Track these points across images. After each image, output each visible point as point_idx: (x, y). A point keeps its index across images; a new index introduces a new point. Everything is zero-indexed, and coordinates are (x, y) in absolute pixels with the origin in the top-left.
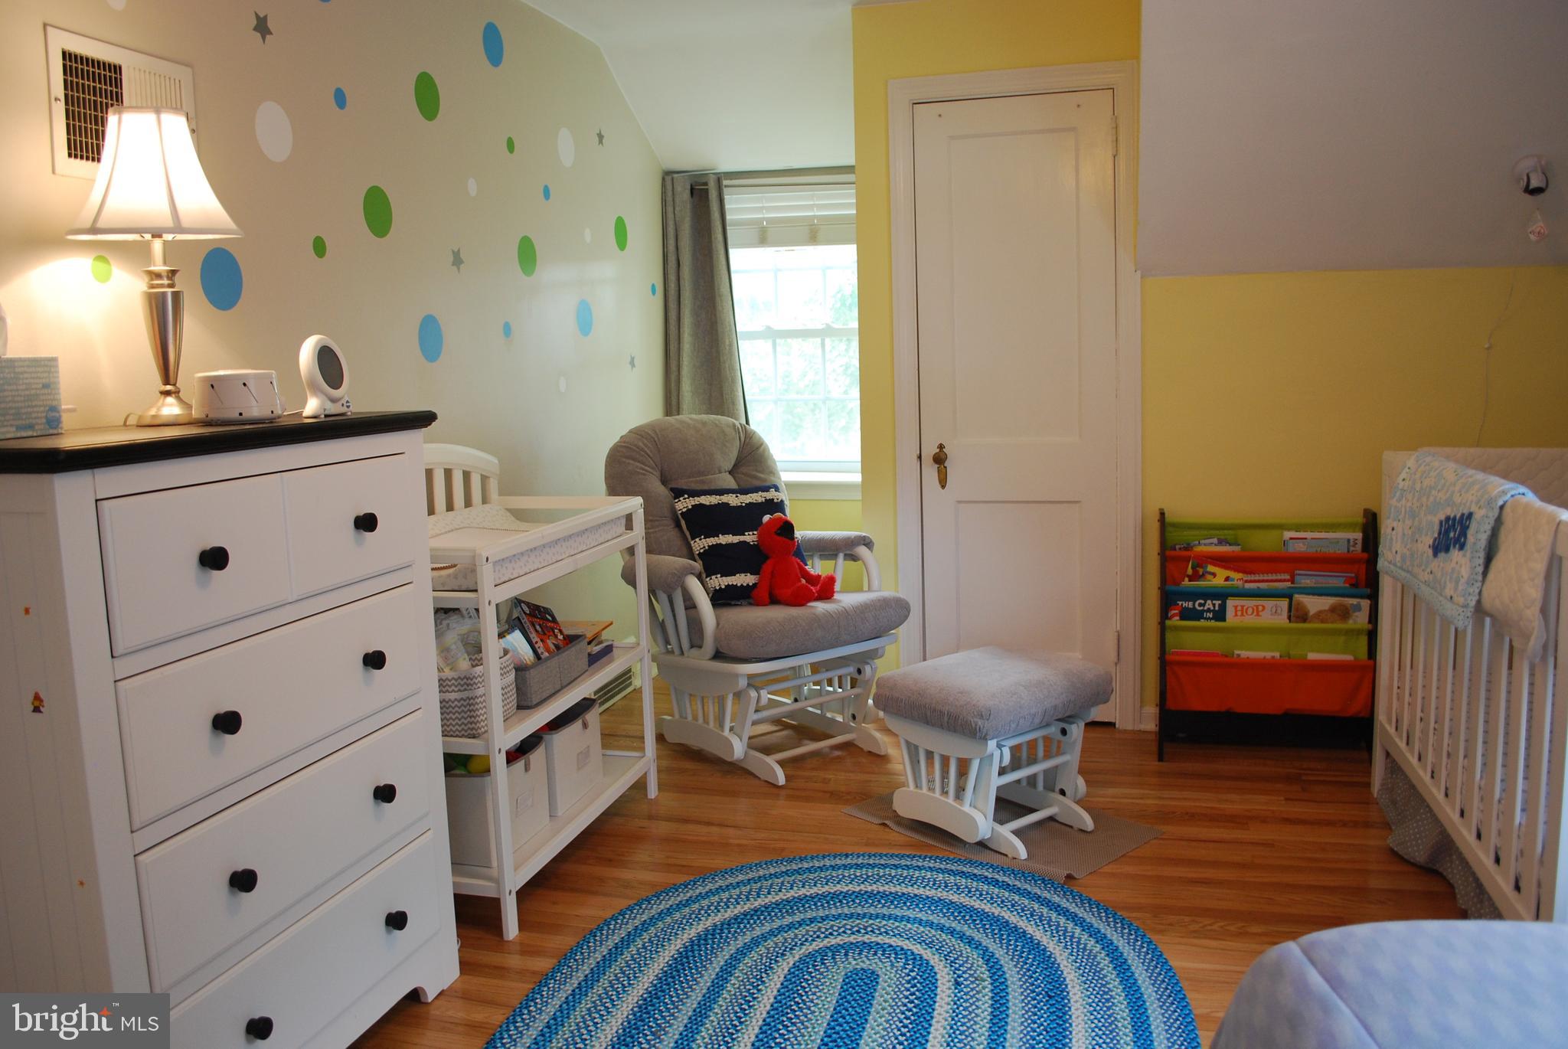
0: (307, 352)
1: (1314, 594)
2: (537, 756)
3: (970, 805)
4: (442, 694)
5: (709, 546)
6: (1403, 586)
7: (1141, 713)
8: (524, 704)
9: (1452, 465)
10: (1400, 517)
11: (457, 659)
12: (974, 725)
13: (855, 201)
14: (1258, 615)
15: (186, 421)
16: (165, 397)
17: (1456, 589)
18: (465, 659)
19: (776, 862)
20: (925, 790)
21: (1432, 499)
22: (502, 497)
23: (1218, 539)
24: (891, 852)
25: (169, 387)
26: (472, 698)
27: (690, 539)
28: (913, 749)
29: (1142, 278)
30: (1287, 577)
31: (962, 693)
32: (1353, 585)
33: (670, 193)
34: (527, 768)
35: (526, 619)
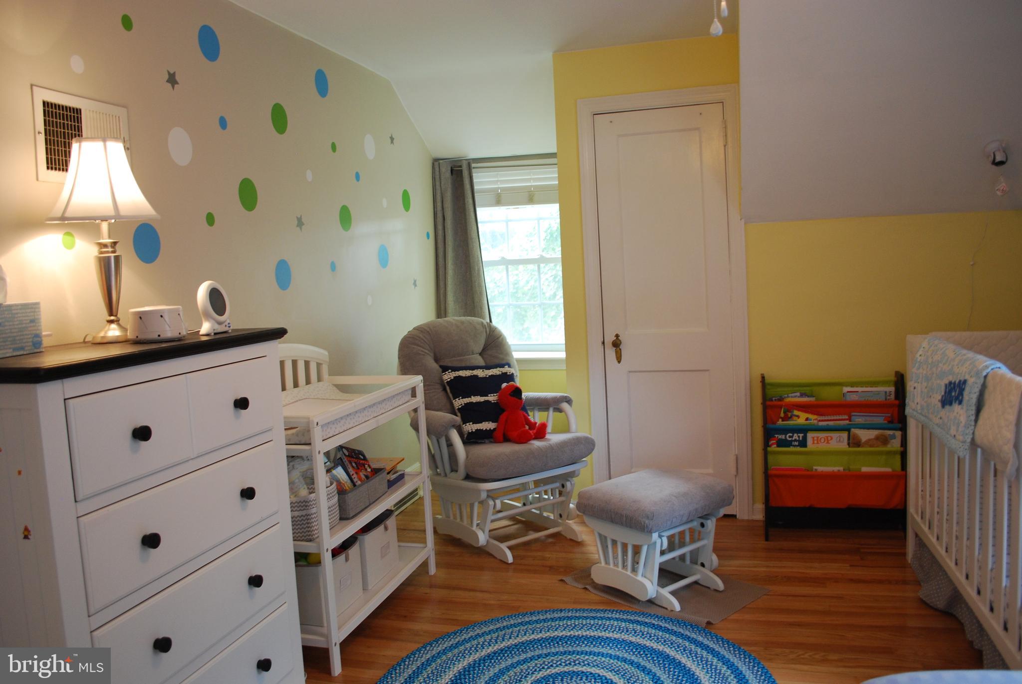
0: (202, 292)
1: (864, 428)
2: (354, 551)
3: (642, 576)
4: (292, 512)
5: (464, 404)
6: (922, 426)
7: (753, 508)
8: (345, 517)
9: (951, 347)
10: (919, 381)
11: (299, 489)
12: (643, 523)
13: (557, 175)
14: (828, 443)
15: (123, 340)
16: (110, 324)
17: (957, 431)
18: (304, 488)
19: (515, 616)
20: (612, 566)
21: (939, 369)
22: (330, 377)
23: (800, 393)
24: (591, 607)
25: (112, 318)
26: (309, 515)
27: (452, 399)
28: (603, 539)
29: (745, 223)
30: (846, 417)
31: (634, 502)
32: (890, 422)
33: (437, 173)
34: (347, 559)
35: (345, 459)
